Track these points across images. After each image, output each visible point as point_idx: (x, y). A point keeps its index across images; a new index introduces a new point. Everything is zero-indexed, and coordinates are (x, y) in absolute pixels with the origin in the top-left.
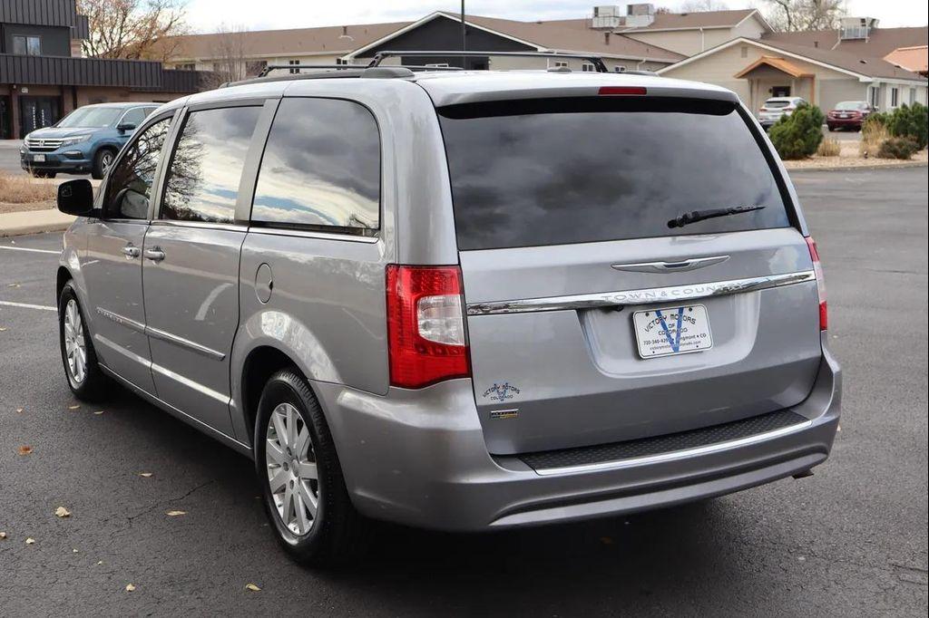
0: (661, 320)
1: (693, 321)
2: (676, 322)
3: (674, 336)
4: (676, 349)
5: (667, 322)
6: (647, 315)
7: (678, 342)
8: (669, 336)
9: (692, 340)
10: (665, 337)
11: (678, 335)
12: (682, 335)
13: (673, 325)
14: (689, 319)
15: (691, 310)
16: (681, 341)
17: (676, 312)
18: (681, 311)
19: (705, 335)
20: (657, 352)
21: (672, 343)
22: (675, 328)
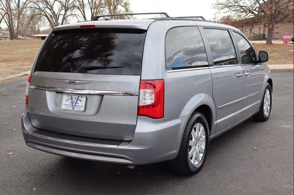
0: (72, 99)
1: (81, 101)
2: (76, 100)
3: (74, 104)
4: (73, 109)
5: (73, 100)
6: (68, 96)
7: (75, 107)
8: (72, 104)
9: (79, 107)
10: (71, 104)
11: (75, 105)
12: (77, 105)
13: (75, 101)
14: (80, 100)
15: (82, 97)
16: (76, 107)
17: (77, 97)
18: (78, 97)
19: (82, 106)
20: (67, 108)
21: (73, 106)
22: (75, 102)
